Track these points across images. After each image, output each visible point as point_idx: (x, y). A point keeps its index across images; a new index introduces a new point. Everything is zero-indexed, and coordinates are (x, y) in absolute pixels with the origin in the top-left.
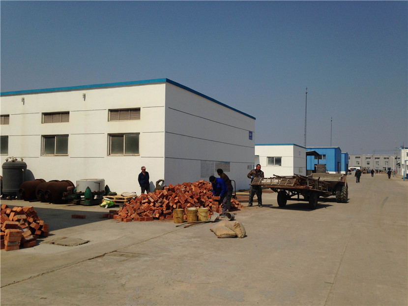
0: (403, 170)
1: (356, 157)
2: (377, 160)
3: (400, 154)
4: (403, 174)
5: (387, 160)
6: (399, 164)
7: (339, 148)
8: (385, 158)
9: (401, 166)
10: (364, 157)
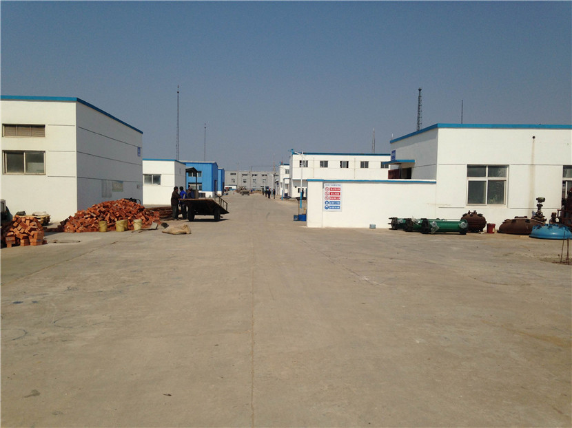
0: (281, 189)
1: (231, 174)
2: (254, 177)
3: (279, 171)
4: (281, 194)
5: (265, 177)
6: (277, 183)
7: (216, 163)
8: (263, 175)
9: (280, 185)
10: (240, 174)
